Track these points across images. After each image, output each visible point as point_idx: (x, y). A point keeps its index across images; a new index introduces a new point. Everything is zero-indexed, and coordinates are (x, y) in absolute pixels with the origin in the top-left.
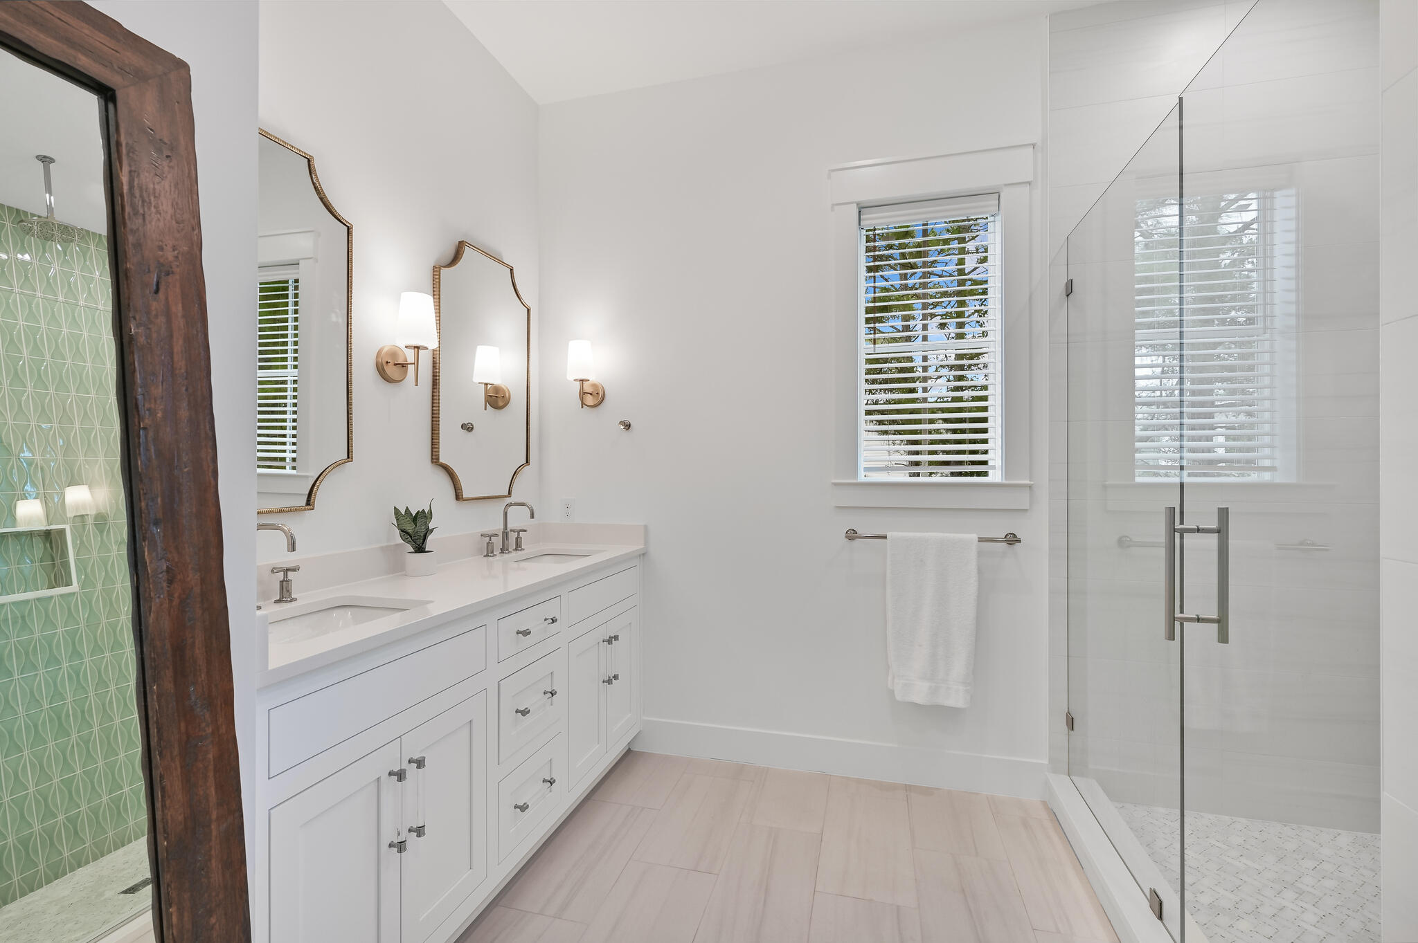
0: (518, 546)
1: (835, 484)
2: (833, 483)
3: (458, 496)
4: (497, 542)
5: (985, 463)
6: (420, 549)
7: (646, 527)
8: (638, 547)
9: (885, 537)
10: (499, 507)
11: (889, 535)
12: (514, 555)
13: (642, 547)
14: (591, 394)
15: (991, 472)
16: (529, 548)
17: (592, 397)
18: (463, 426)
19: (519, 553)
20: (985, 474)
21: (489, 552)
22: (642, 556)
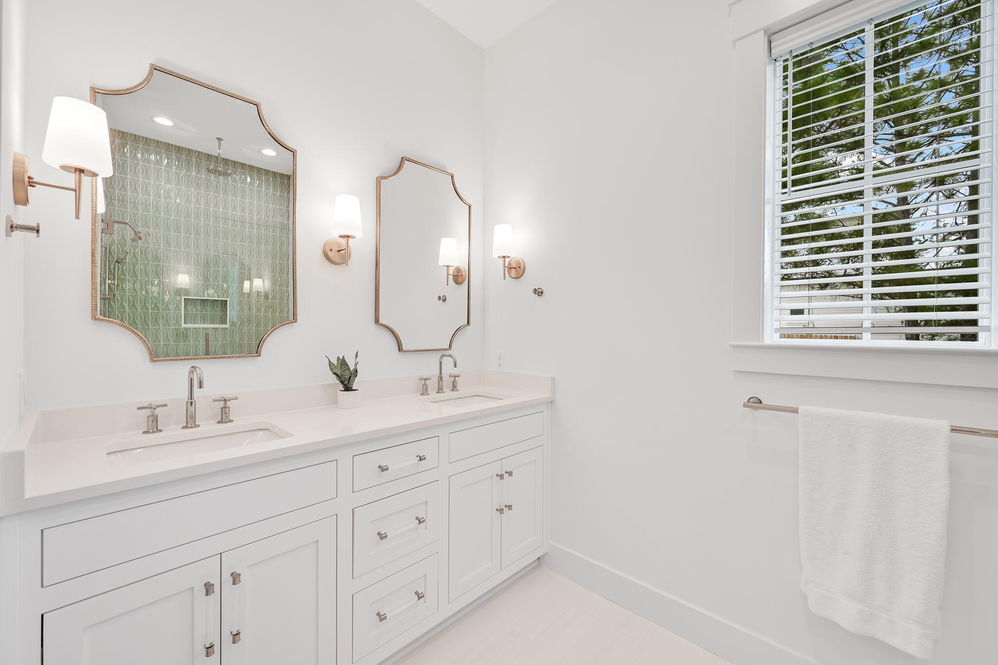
0: (454, 387)
1: (734, 347)
2: (731, 345)
3: (400, 349)
4: (433, 384)
5: (974, 323)
6: (348, 388)
7: (553, 380)
8: (546, 395)
9: (795, 411)
10: (435, 358)
11: (801, 409)
12: (448, 394)
13: (548, 395)
14: (515, 268)
15: (981, 336)
16: (462, 390)
17: (516, 270)
18: (439, 298)
19: (455, 393)
20: (973, 337)
21: (425, 391)
22: (550, 405)
